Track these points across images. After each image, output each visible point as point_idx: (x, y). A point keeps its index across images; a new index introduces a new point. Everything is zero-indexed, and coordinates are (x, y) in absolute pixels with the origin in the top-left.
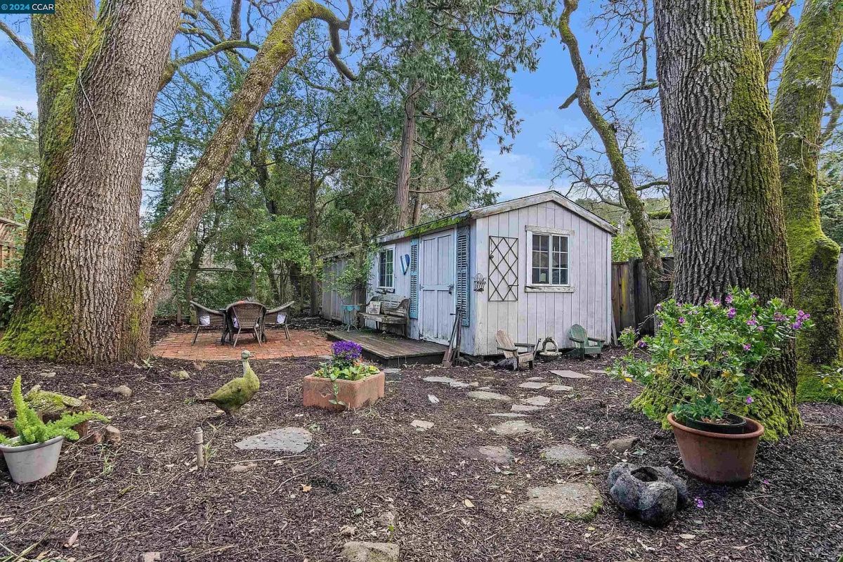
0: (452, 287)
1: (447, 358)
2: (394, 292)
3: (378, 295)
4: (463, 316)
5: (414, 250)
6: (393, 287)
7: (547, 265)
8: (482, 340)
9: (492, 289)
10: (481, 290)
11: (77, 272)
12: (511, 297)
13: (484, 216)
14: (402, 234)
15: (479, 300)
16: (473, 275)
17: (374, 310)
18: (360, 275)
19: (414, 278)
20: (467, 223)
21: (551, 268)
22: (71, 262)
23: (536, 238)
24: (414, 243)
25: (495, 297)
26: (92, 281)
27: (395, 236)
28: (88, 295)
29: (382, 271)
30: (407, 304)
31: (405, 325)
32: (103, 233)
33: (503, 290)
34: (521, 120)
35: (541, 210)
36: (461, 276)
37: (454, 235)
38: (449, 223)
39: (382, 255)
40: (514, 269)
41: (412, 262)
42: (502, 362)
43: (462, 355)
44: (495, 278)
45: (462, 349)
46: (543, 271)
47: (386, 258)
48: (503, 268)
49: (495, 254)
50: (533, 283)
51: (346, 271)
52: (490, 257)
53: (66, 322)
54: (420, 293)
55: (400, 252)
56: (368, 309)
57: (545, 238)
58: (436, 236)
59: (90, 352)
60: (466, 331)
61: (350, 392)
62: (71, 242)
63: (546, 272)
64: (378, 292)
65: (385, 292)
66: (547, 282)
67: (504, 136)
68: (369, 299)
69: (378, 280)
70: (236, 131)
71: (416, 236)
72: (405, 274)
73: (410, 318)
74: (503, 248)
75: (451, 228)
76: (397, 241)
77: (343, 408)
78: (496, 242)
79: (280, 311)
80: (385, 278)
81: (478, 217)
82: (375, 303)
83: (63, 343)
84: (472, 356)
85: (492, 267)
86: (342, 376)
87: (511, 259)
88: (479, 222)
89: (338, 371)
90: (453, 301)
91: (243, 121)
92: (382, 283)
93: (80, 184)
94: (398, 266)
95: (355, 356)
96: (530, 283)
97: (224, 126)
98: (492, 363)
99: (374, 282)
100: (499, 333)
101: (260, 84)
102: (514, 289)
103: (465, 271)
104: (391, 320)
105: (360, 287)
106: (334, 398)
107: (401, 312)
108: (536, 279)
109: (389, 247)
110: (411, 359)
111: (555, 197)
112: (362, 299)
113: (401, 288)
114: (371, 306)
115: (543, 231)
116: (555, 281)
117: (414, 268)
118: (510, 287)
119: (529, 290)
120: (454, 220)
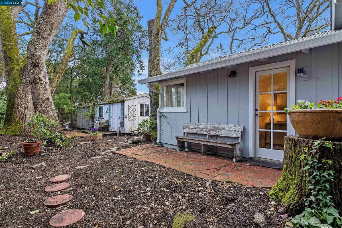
0: (120, 117)
1: (118, 134)
2: (104, 118)
3: (98, 119)
4: (122, 125)
5: (110, 107)
6: (103, 117)
7: (144, 112)
8: (127, 129)
9: (129, 117)
10: (126, 118)
11: (23, 115)
12: (134, 119)
13: (127, 100)
14: (106, 102)
15: (126, 120)
16: (124, 114)
17: (97, 124)
18: (93, 113)
19: (110, 115)
20: (123, 102)
21: (145, 112)
22: (21, 112)
23: (141, 105)
24: (110, 105)
25: (130, 119)
26: (26, 117)
27: (104, 103)
28: (26, 120)
29: (100, 112)
30: (108, 122)
31: (107, 127)
32: (28, 105)
33: (132, 118)
34: (145, 66)
35: (142, 98)
36: (121, 114)
37: (120, 104)
38: (119, 101)
39: (100, 108)
40: (135, 112)
41: (109, 110)
42: (131, 135)
43: (122, 133)
44: (130, 115)
45: (122, 132)
46: (143, 113)
47: (101, 109)
48: (132, 112)
49: (130, 109)
50: (140, 116)
51: (88, 112)
52: (129, 110)
53: (21, 127)
54: (111, 119)
55: (105, 107)
56: (95, 124)
57: (143, 105)
58: (116, 104)
59: (27, 134)
60: (123, 127)
61: (96, 137)
62: (21, 108)
63: (144, 113)
64: (99, 119)
65: (101, 118)
66: (144, 115)
67: (140, 70)
68: (95, 121)
69: (98, 115)
70: (59, 77)
71: (110, 103)
72: (107, 113)
73: (109, 126)
74: (132, 107)
75: (119, 102)
76: (105, 104)
77: (95, 140)
78: (130, 106)
79: (67, 125)
80: (101, 114)
81: (125, 100)
82: (98, 122)
83: (21, 131)
84: (124, 134)
85: (129, 112)
86: (94, 134)
87: (134, 110)
88: (126, 102)
89: (93, 134)
90: (120, 120)
91: (61, 74)
92: (100, 116)
93: (23, 94)
94: (105, 110)
95: (96, 131)
96: (139, 116)
97: (56, 76)
98: (129, 135)
99: (97, 115)
100: (131, 128)
101: (65, 64)
102: (135, 117)
103: (123, 113)
104: (103, 126)
105: (92, 117)
106: (93, 138)
107: (106, 124)
108: (141, 115)
109: (102, 105)
110: (108, 135)
111: (145, 95)
112: (93, 121)
113: (106, 117)
114: (96, 123)
115: (143, 103)
116: (146, 115)
117: (110, 112)
118: (134, 117)
119: (139, 117)
120: (120, 101)
